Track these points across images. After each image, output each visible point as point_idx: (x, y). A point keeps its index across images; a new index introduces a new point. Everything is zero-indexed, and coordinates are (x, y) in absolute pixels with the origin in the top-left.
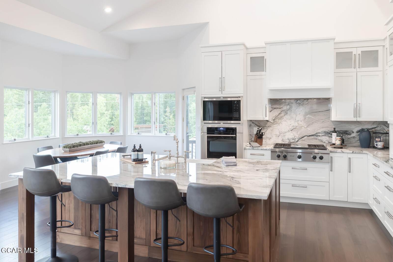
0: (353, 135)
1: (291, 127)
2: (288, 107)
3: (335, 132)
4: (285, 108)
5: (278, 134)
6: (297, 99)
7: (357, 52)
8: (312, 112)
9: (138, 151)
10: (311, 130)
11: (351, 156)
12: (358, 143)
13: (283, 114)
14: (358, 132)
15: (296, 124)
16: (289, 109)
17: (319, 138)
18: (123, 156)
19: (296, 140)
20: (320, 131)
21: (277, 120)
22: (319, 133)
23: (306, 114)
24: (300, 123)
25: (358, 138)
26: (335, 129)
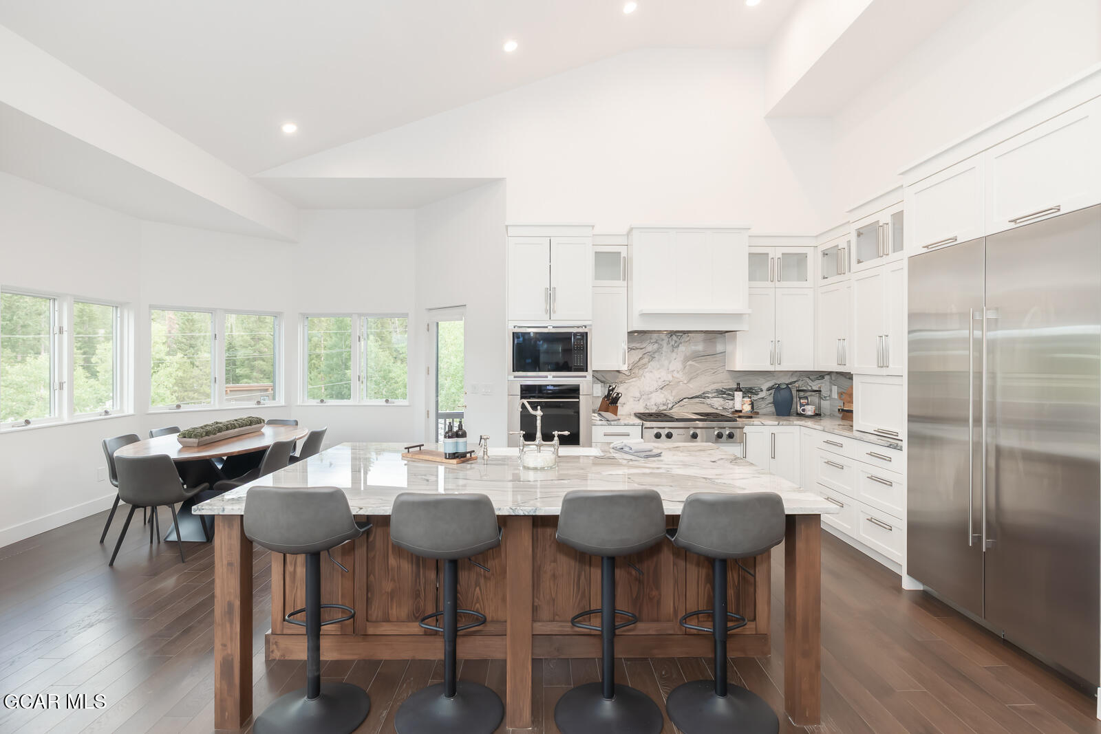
0: (762, 395)
1: (661, 384)
2: (656, 346)
3: (739, 389)
4: (650, 348)
5: (638, 395)
6: (672, 333)
7: (776, 254)
8: (696, 357)
9: (457, 435)
10: (695, 388)
11: (776, 430)
12: (772, 409)
13: (646, 360)
14: (768, 389)
15: (670, 378)
16: (658, 351)
17: (708, 401)
18: (406, 448)
19: (670, 406)
20: (708, 389)
21: (636, 371)
22: (708, 392)
23: (686, 359)
24: (675, 374)
25: (770, 399)
26: (738, 384)
